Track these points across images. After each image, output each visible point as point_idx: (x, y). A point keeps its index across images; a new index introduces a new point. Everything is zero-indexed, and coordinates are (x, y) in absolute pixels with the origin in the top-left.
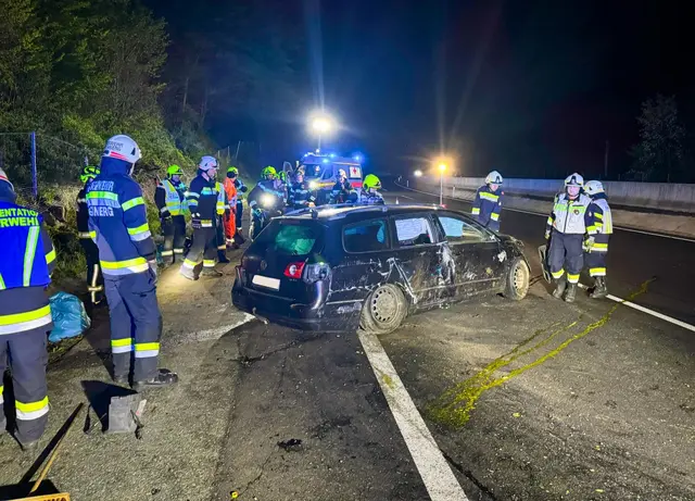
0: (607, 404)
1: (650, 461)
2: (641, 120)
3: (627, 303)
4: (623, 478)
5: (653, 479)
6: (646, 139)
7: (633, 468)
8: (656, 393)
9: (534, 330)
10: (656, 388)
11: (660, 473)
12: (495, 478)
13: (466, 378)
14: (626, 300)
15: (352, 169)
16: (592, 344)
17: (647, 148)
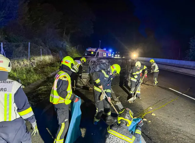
0: (177, 119)
1: (186, 132)
2: (190, 43)
3: (183, 94)
4: (180, 135)
5: (187, 136)
6: (191, 48)
7: (182, 134)
8: (189, 117)
9: (159, 100)
10: (189, 116)
11: (188, 135)
12: (149, 133)
13: (141, 111)
14: (183, 93)
15: (109, 54)
16: (173, 104)
17: (191, 51)
